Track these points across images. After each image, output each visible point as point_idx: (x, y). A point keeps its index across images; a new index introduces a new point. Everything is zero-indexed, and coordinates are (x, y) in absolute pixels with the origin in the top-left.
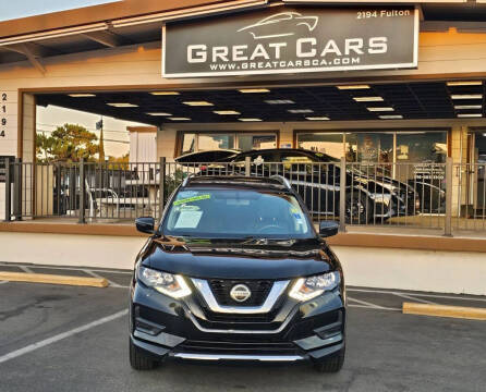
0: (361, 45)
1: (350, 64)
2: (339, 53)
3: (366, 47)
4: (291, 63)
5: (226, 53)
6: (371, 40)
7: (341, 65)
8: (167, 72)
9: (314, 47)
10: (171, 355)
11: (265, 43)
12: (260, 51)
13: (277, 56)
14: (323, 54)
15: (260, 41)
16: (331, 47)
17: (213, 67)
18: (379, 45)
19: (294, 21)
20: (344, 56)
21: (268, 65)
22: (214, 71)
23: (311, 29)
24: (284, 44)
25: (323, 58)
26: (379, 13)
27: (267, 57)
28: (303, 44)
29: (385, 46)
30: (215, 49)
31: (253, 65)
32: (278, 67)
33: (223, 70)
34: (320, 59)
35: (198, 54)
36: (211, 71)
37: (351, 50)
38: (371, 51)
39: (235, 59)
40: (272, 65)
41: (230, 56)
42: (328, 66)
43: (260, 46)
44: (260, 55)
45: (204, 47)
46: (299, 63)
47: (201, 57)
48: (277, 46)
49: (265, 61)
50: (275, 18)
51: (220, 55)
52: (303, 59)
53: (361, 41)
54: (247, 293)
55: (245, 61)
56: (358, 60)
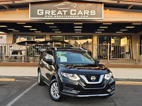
0: (88, 12)
1: (85, 17)
2: (82, 14)
3: (90, 13)
4: (69, 16)
5: (50, 12)
6: (91, 11)
7: (83, 17)
8: (31, 17)
9: (75, 12)
10: (76, 96)
11: (61, 10)
12: (60, 12)
13: (65, 14)
14: (78, 14)
15: (60, 10)
16: (80, 13)
17: (45, 16)
18: (93, 13)
19: (69, 5)
20: (84, 15)
21: (62, 16)
22: (46, 17)
23: (74, 7)
24: (67, 11)
25: (78, 15)
26: (93, 4)
27: (62, 14)
28: (72, 11)
29: (95, 13)
30: (46, 11)
31: (58, 16)
32: (65, 17)
33: (48, 17)
34: (77, 16)
35: (41, 12)
36: (45, 17)
37: (86, 14)
38: (91, 14)
39: (52, 14)
40: (64, 17)
41: (51, 13)
42: (79, 18)
43: (60, 11)
44: (60, 13)
45: (43, 10)
46: (71, 16)
47: (42, 13)
48: (65, 11)
49: (61, 15)
50: (64, 3)
51: (48, 13)
52: (72, 15)
53: (88, 11)
54: (95, 78)
55: (55, 15)
56: (88, 16)
